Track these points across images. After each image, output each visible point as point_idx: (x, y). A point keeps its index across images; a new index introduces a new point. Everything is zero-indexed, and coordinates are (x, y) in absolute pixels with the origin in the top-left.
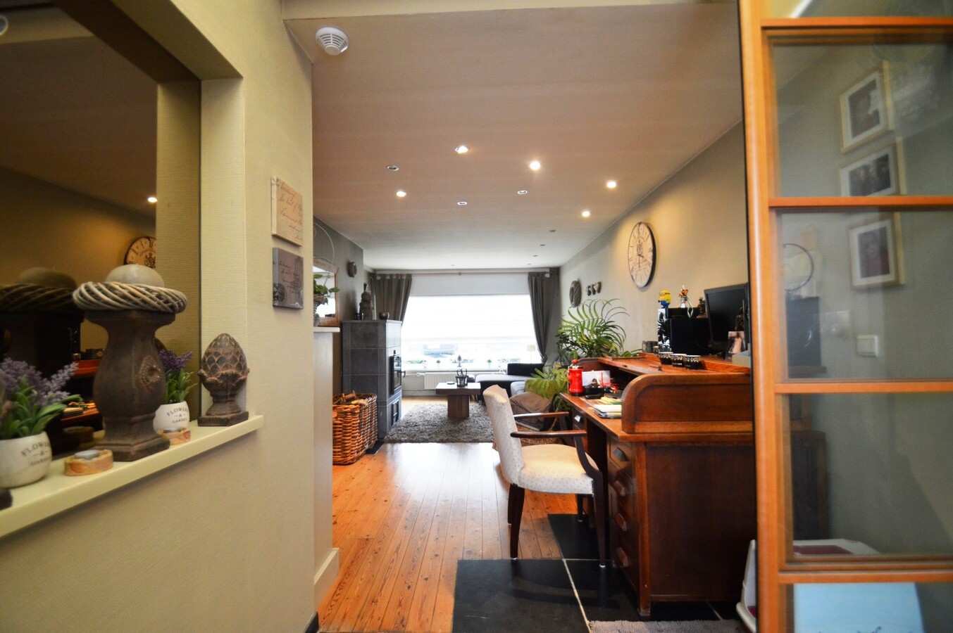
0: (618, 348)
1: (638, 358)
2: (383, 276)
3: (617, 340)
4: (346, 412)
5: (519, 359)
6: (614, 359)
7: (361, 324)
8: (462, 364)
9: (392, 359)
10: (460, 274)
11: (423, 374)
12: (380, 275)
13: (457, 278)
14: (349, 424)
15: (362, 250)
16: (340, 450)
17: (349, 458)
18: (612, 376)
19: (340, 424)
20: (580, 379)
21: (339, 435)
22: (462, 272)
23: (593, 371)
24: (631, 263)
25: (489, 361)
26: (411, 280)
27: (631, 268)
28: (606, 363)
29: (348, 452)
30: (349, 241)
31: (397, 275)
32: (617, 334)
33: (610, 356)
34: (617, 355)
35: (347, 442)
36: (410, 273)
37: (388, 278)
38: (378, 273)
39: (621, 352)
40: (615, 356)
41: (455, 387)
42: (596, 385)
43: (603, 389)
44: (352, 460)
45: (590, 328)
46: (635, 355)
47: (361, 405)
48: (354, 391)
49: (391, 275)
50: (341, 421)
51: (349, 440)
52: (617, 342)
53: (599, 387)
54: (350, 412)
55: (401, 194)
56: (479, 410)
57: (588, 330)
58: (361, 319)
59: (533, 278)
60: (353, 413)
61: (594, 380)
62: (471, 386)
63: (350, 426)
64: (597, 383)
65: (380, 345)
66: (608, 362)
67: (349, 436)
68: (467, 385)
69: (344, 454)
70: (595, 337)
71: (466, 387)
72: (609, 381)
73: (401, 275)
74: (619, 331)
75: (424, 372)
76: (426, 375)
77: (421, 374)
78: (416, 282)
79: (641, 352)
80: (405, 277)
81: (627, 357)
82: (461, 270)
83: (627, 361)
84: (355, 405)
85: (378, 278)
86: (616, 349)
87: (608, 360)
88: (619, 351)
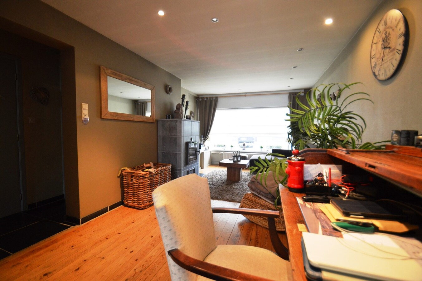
0: (355, 139)
1: (385, 152)
2: (203, 98)
3: (355, 131)
4: (140, 176)
5: (281, 147)
6: (348, 152)
7: (168, 121)
8: (245, 148)
9: (187, 144)
10: (245, 96)
11: (223, 153)
12: (201, 98)
13: (244, 98)
14: (141, 184)
15: (180, 80)
16: (137, 200)
17: (142, 205)
18: (344, 171)
19: (137, 184)
20: (301, 172)
21: (136, 190)
22: (246, 94)
23: (319, 164)
24: (373, 60)
25: (261, 147)
26: (218, 100)
27: (373, 64)
28: (337, 156)
29: (140, 201)
30: (167, 72)
31: (210, 98)
32: (356, 125)
33: (344, 147)
34: (354, 147)
35: (140, 195)
36: (217, 96)
37: (206, 99)
38: (200, 97)
39: (359, 144)
40: (350, 148)
41: (232, 162)
42: (322, 181)
43: (331, 188)
44: (144, 207)
45: (321, 117)
46: (379, 148)
47: (150, 172)
48: (151, 162)
49: (207, 98)
50: (137, 181)
51: (142, 194)
52: (355, 133)
53: (326, 185)
54: (143, 177)
55: (161, 13)
56: (249, 177)
57: (318, 119)
58: (169, 118)
59: (292, 96)
60: (144, 177)
61: (320, 175)
62: (243, 162)
63: (142, 185)
64: (323, 180)
65: (178, 134)
66: (340, 155)
67: (142, 192)
68: (240, 161)
69: (139, 202)
70: (327, 126)
71: (239, 163)
72: (340, 178)
73: (212, 98)
74: (359, 121)
75: (223, 152)
76: (224, 153)
77: (221, 153)
78: (221, 101)
79: (389, 144)
80: (214, 99)
81: (367, 149)
82: (246, 93)
83: (369, 155)
84: (147, 172)
85: (200, 100)
86: (352, 139)
87: (340, 152)
88: (356, 143)
